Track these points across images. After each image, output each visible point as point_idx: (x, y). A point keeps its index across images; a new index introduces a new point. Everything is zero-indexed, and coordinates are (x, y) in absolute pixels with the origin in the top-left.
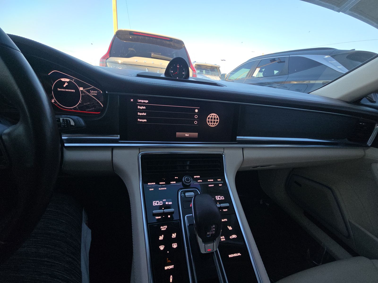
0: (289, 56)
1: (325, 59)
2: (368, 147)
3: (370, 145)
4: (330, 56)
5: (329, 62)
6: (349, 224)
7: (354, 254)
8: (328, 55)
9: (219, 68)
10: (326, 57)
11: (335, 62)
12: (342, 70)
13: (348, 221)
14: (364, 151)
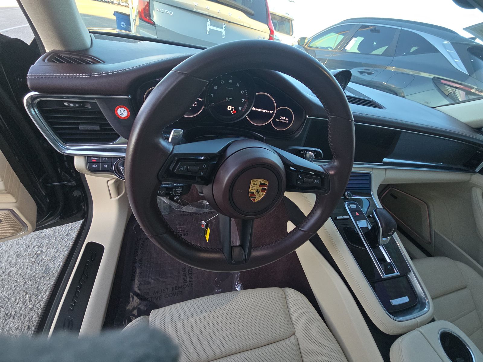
0: (400, 28)
1: (444, 45)
2: (475, 172)
3: (477, 171)
4: (450, 43)
5: (448, 51)
6: (433, 232)
7: (429, 255)
8: (448, 41)
9: (292, 21)
10: (446, 42)
11: (454, 52)
12: (459, 66)
13: (433, 230)
14: (471, 176)
